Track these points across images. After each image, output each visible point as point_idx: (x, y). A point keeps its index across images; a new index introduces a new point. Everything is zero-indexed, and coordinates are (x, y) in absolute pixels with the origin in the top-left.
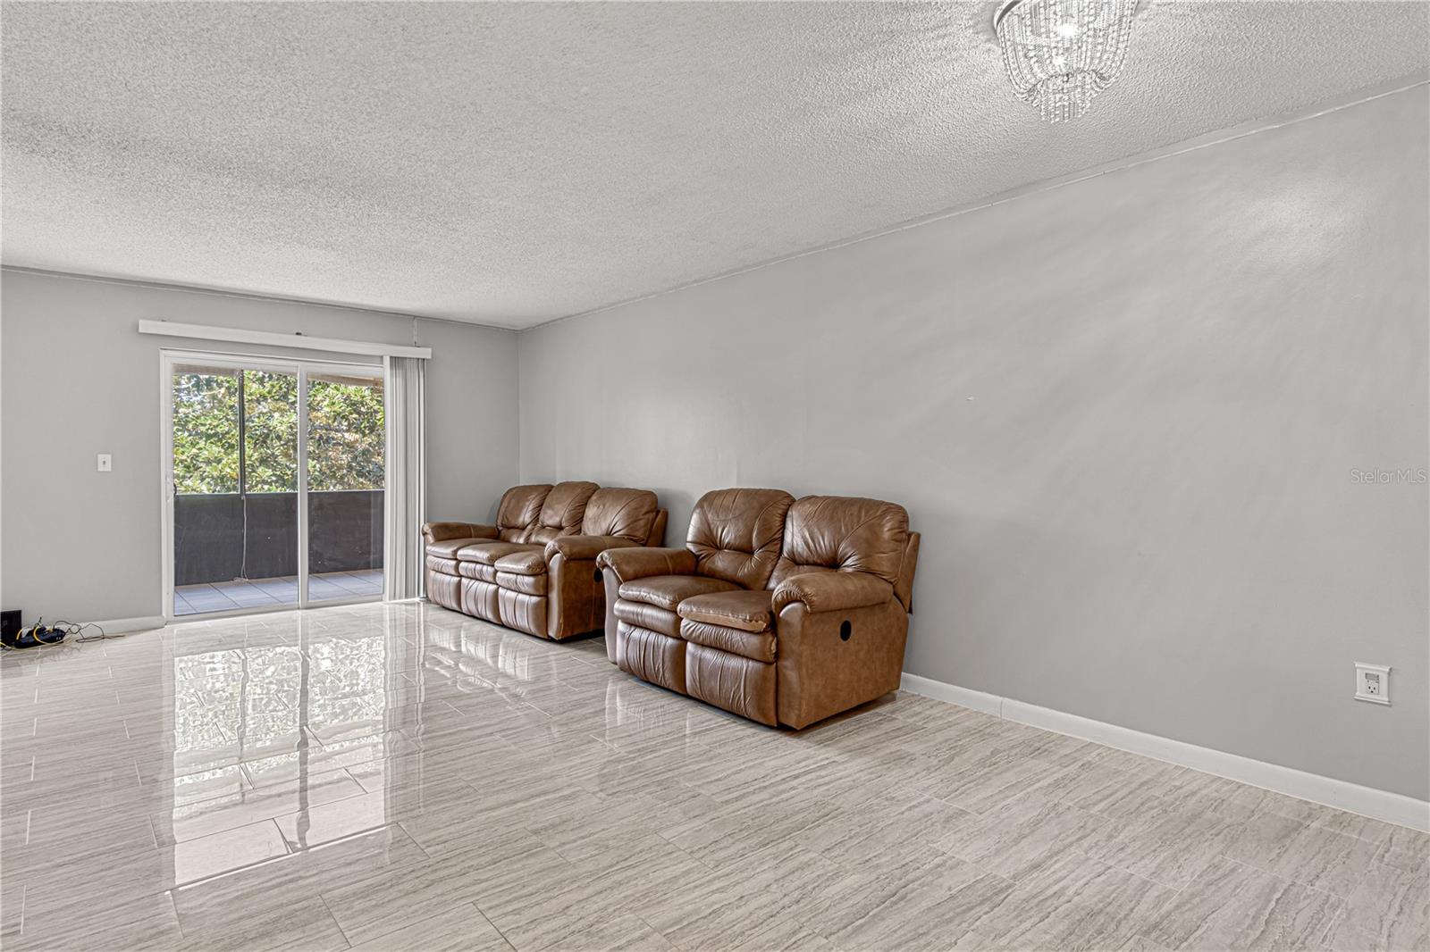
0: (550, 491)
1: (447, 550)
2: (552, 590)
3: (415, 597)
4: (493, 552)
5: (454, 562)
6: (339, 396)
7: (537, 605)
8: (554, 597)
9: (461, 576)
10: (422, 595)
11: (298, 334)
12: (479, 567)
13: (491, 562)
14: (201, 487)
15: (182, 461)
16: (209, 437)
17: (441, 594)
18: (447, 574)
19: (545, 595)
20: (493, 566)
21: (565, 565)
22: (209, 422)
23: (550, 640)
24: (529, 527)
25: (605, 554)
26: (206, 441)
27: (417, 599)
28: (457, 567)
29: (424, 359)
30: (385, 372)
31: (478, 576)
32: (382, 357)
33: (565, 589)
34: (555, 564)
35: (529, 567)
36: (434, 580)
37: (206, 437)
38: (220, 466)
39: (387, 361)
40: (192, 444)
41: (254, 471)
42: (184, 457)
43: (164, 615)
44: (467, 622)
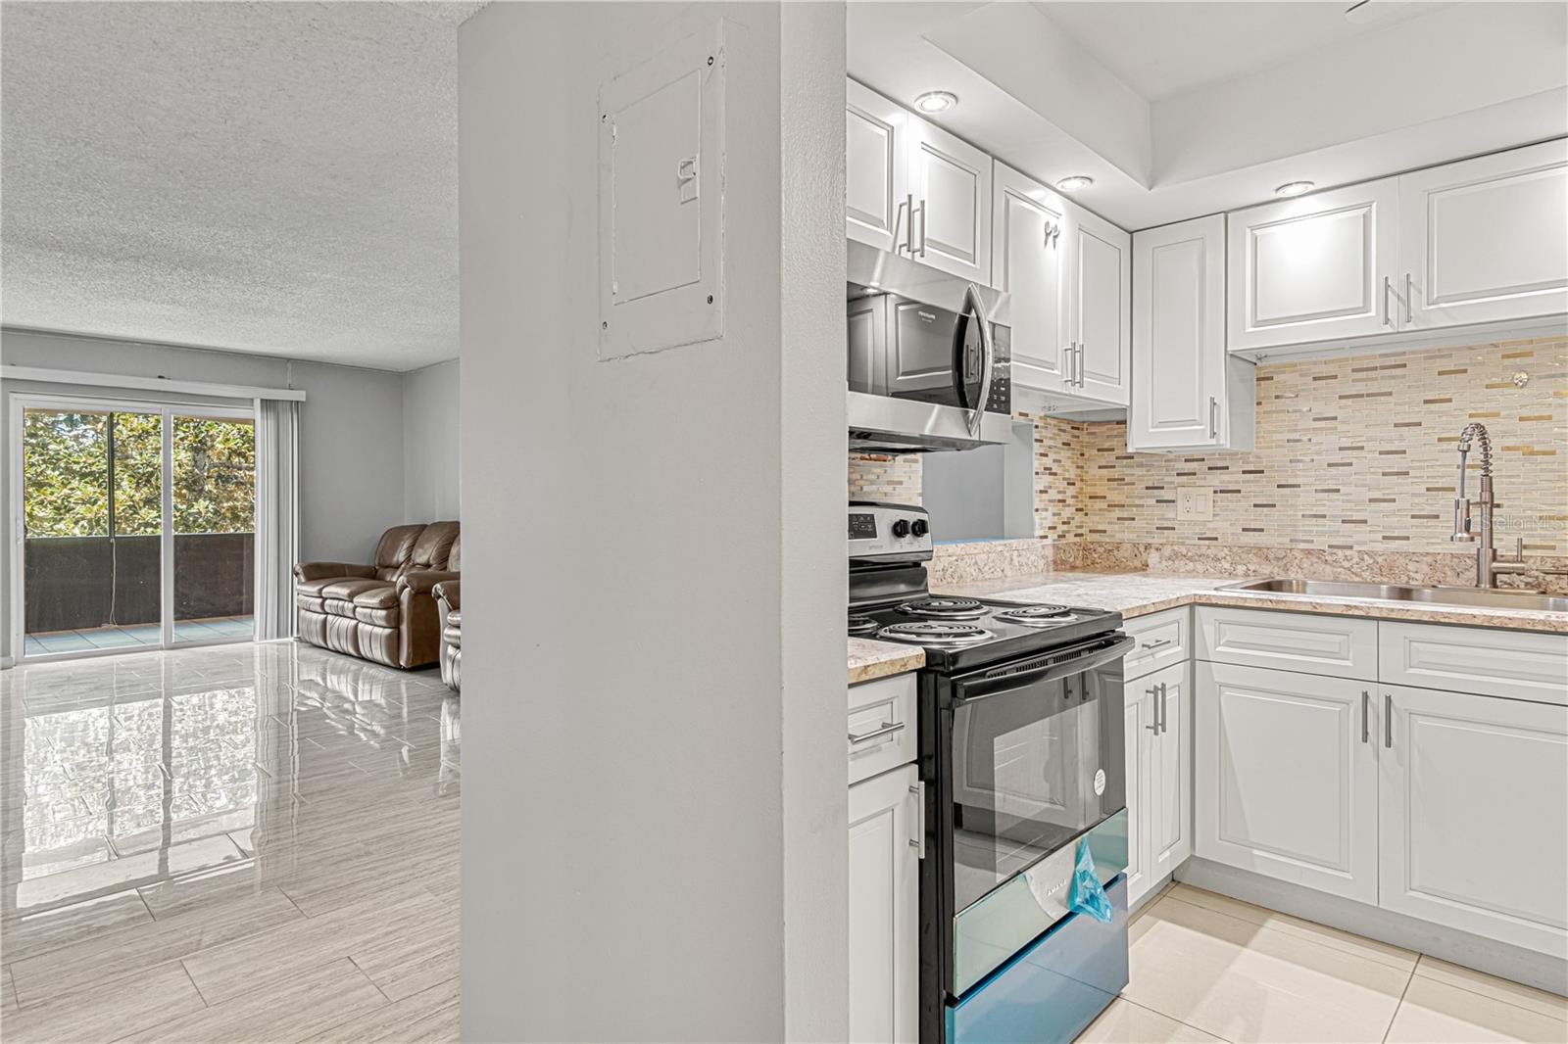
0: (423, 530)
1: (313, 589)
2: (402, 621)
3: (287, 636)
4: (354, 588)
5: (320, 600)
6: (235, 431)
7: (389, 637)
8: (404, 628)
9: (327, 614)
10: (295, 635)
11: (160, 377)
12: (341, 603)
13: (351, 597)
14: (71, 529)
15: (50, 503)
16: (83, 476)
17: (309, 632)
18: (314, 612)
19: (397, 627)
20: (352, 602)
21: (413, 598)
22: (84, 459)
23: (399, 668)
24: (403, 566)
25: (438, 586)
26: (80, 481)
27: (291, 639)
28: (322, 605)
29: (298, 402)
30: (257, 413)
31: (340, 613)
32: (252, 400)
33: (413, 621)
34: (405, 596)
35: (381, 601)
36: (304, 619)
37: (80, 476)
38: (95, 508)
39: (257, 403)
40: (62, 483)
41: (135, 513)
42: (53, 498)
43: (13, 655)
44: (332, 659)
